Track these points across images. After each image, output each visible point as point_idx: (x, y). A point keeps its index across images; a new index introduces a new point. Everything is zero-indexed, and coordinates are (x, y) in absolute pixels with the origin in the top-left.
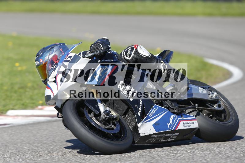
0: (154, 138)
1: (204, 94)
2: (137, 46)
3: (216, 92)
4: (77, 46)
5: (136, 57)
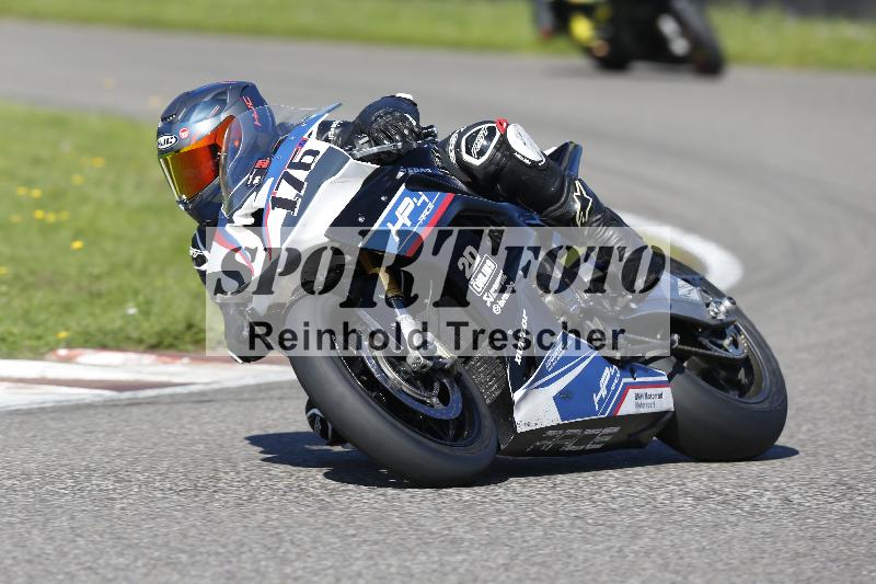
0: (550, 438)
1: (692, 303)
2: (505, 125)
3: (730, 299)
4: (327, 115)
5: (501, 159)
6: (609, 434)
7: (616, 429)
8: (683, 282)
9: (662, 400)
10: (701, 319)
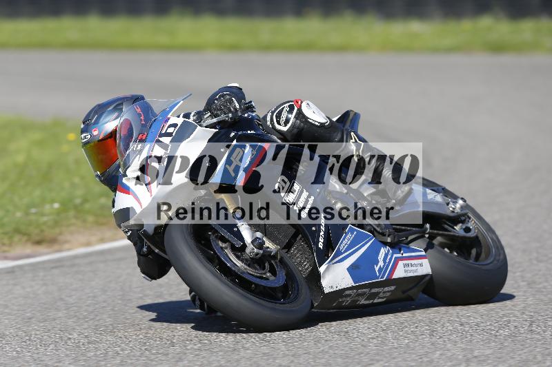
1: (438, 204)
2: (299, 103)
3: (462, 199)
4: (182, 102)
5: (300, 124)
6: (388, 292)
7: (393, 288)
8: (430, 191)
9: (423, 267)
10: (443, 213)
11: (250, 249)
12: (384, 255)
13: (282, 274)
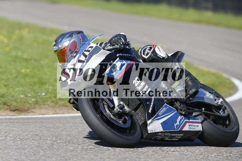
1: (210, 99)
2: (155, 46)
3: (222, 98)
4: (98, 37)
5: (153, 56)
6: (180, 136)
7: (182, 135)
8: (208, 93)
9: (199, 128)
10: (212, 104)
11: (117, 109)
12: (180, 119)
13: (129, 122)
